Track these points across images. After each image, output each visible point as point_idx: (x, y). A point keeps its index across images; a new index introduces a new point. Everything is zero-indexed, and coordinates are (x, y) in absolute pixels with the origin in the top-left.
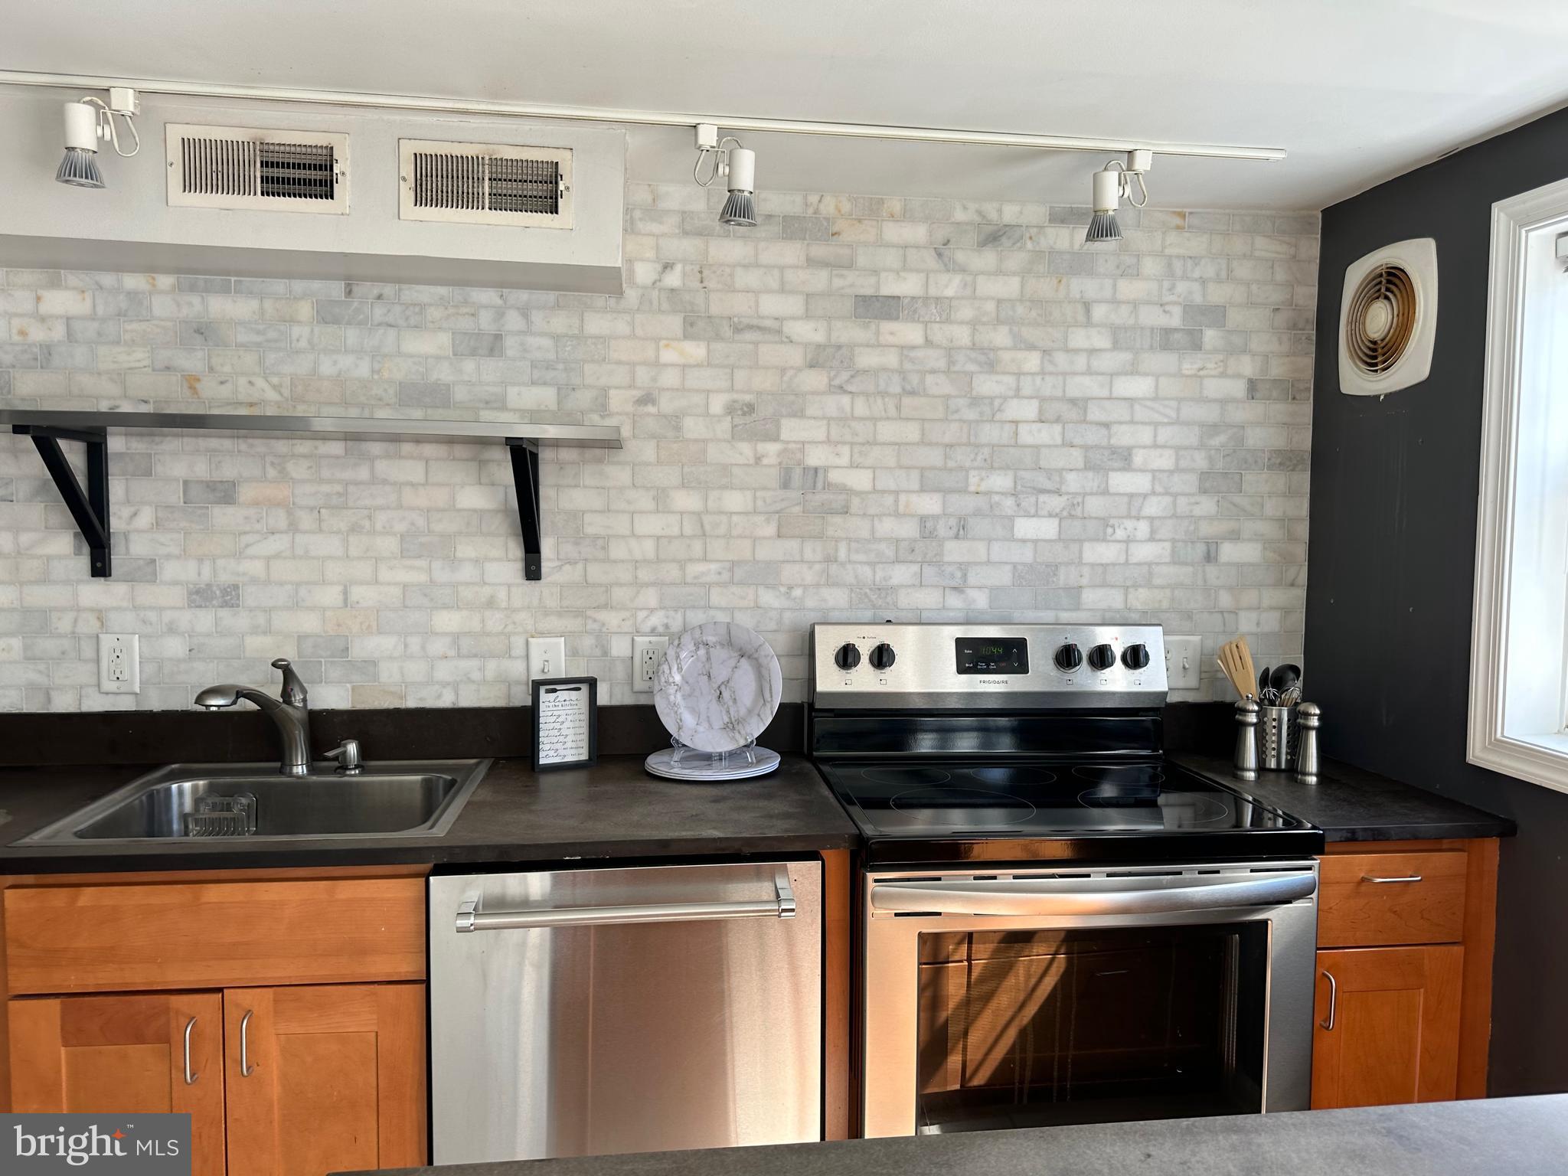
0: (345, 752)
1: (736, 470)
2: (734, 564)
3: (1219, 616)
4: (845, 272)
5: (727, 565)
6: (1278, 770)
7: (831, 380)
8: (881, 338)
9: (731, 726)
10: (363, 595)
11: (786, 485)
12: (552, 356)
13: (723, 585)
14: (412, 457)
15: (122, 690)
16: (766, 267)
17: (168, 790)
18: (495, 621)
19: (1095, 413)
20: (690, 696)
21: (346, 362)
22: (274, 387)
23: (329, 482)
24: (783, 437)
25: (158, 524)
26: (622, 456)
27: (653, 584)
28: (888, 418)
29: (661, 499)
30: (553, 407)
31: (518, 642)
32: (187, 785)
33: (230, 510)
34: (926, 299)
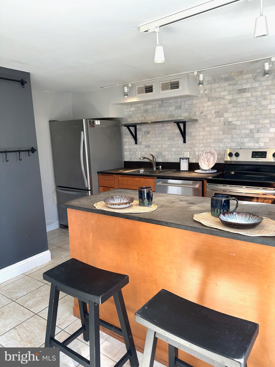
0: (159, 167)
1: (216, 123)
2: (215, 139)
4: (235, 86)
7: (233, 105)
8: (243, 96)
9: (209, 165)
10: (164, 146)
11: (225, 125)
12: (188, 108)
13: (213, 143)
14: (169, 126)
15: (138, 159)
16: (221, 87)
17: (140, 171)
18: (180, 150)
20: (204, 161)
21: (162, 113)
22: (154, 118)
23: (160, 130)
24: (224, 116)
25: (142, 137)
26: (198, 122)
27: (202, 143)
28: (244, 111)
29: (204, 129)
30: (188, 116)
31: (183, 152)
32: (142, 170)
33: (149, 135)
34: (251, 88)
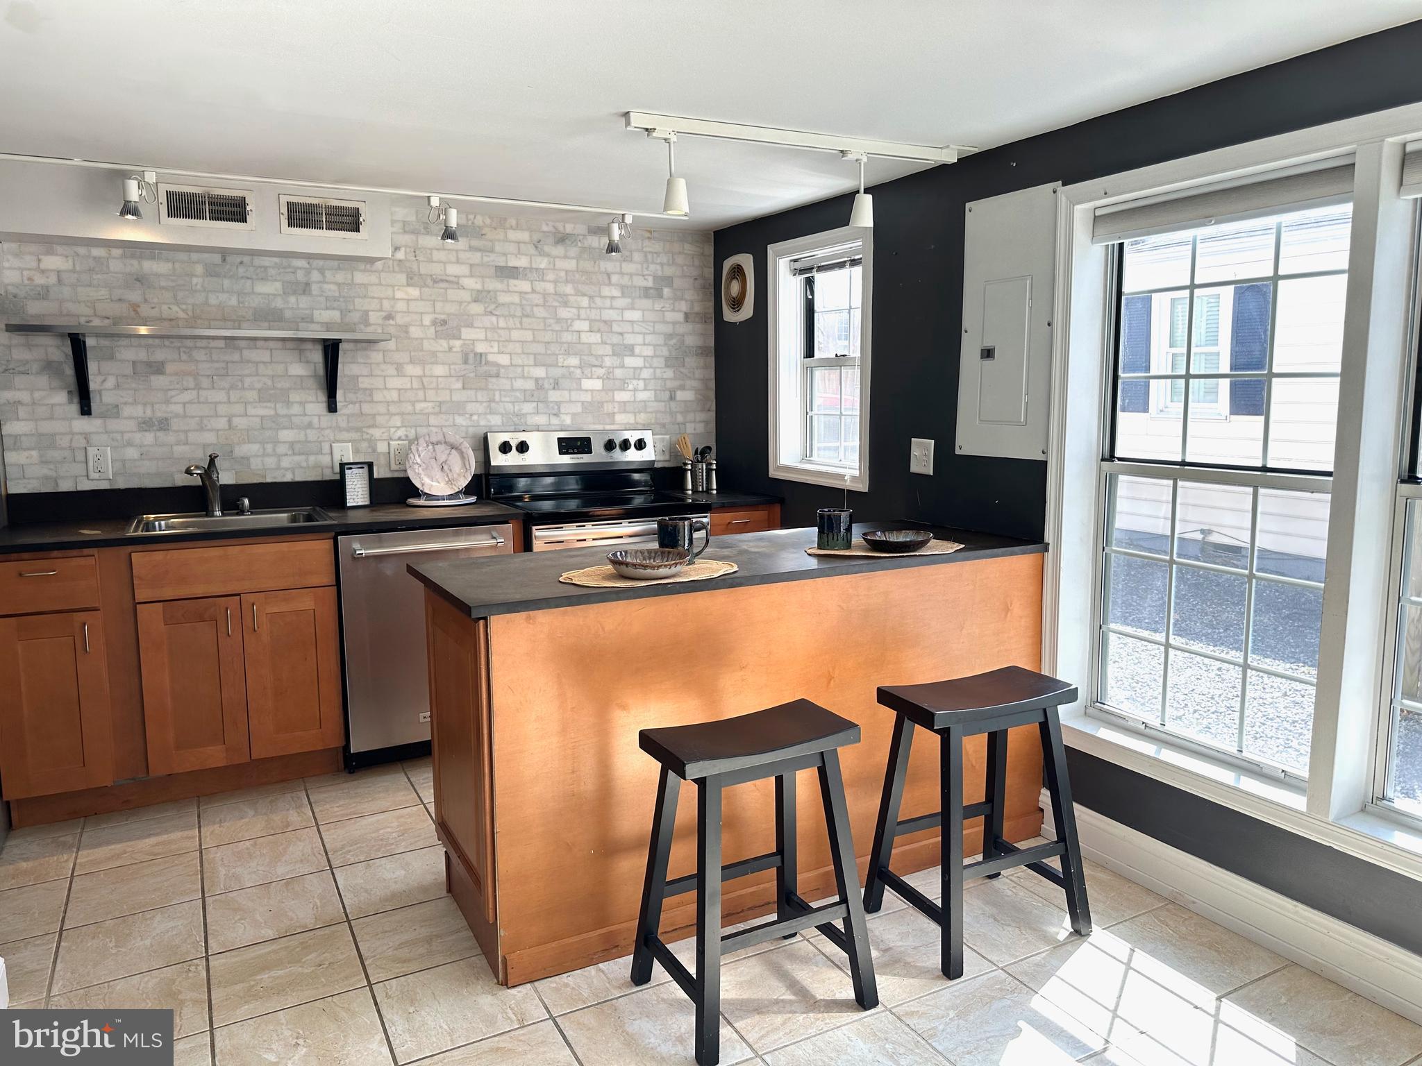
0: (242, 503)
1: (438, 354)
2: (441, 403)
3: (677, 426)
4: (490, 254)
5: (438, 404)
6: (703, 491)
7: (485, 308)
8: (510, 288)
9: (450, 482)
10: (239, 422)
11: (466, 362)
12: (337, 294)
13: (436, 414)
14: (263, 350)
15: (102, 478)
16: (448, 249)
18: (312, 435)
19: (616, 328)
20: (426, 469)
21: (223, 297)
22: (183, 310)
23: (217, 362)
24: (462, 337)
25: (118, 386)
26: (378, 347)
27: (398, 414)
29: (399, 368)
30: (339, 321)
31: (325, 446)
33: (161, 377)
34: (531, 269)
